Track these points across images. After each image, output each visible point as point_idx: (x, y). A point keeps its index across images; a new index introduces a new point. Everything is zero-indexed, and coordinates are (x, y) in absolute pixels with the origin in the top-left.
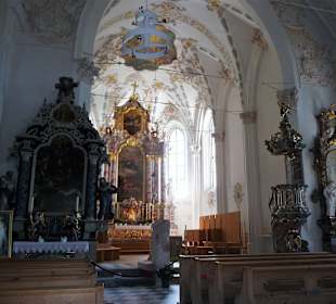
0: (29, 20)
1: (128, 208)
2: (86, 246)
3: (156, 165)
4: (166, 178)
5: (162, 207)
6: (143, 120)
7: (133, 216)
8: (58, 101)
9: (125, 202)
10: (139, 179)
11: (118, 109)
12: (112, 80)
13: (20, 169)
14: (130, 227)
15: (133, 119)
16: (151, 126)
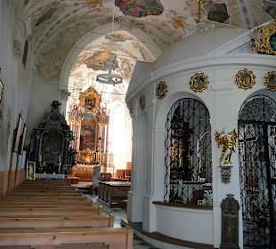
0: (38, 69)
1: (85, 155)
2: (63, 176)
3: (104, 130)
4: (109, 137)
5: (106, 155)
6: (97, 101)
7: (88, 160)
8: (52, 111)
9: (84, 151)
10: (93, 138)
11: (81, 93)
12: (79, 75)
13: (35, 142)
14: (87, 166)
15: (91, 100)
16: (102, 104)
